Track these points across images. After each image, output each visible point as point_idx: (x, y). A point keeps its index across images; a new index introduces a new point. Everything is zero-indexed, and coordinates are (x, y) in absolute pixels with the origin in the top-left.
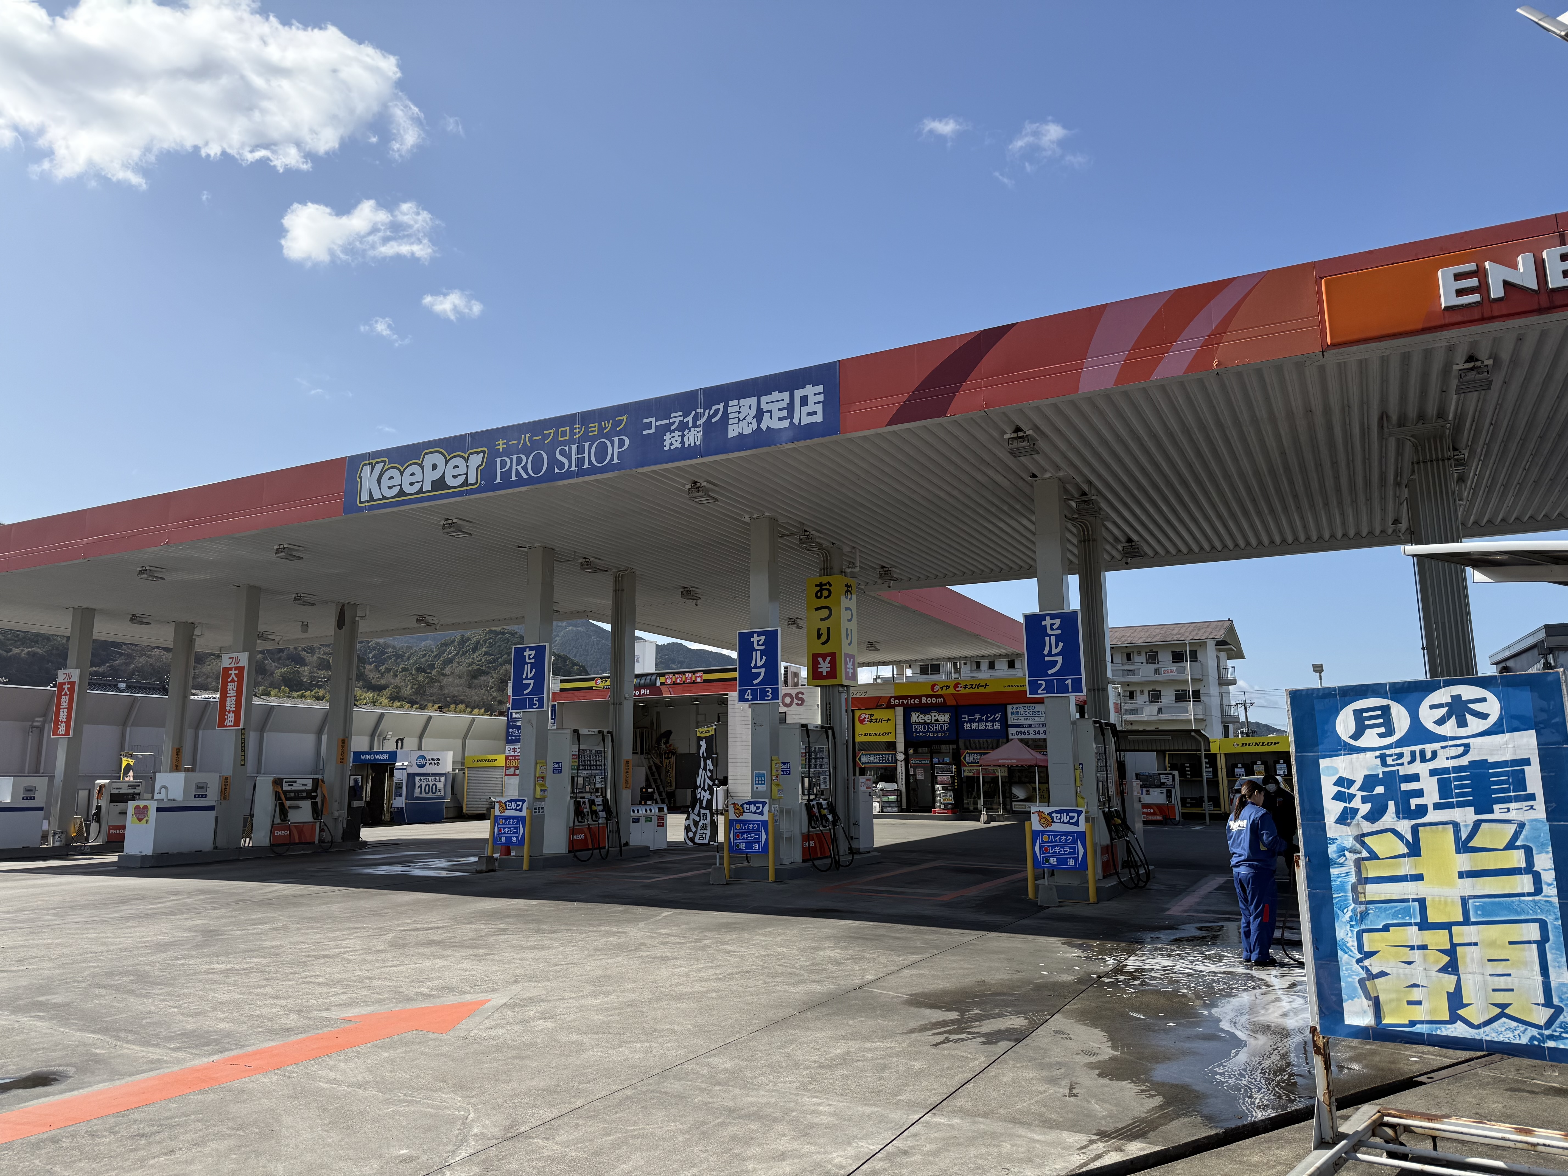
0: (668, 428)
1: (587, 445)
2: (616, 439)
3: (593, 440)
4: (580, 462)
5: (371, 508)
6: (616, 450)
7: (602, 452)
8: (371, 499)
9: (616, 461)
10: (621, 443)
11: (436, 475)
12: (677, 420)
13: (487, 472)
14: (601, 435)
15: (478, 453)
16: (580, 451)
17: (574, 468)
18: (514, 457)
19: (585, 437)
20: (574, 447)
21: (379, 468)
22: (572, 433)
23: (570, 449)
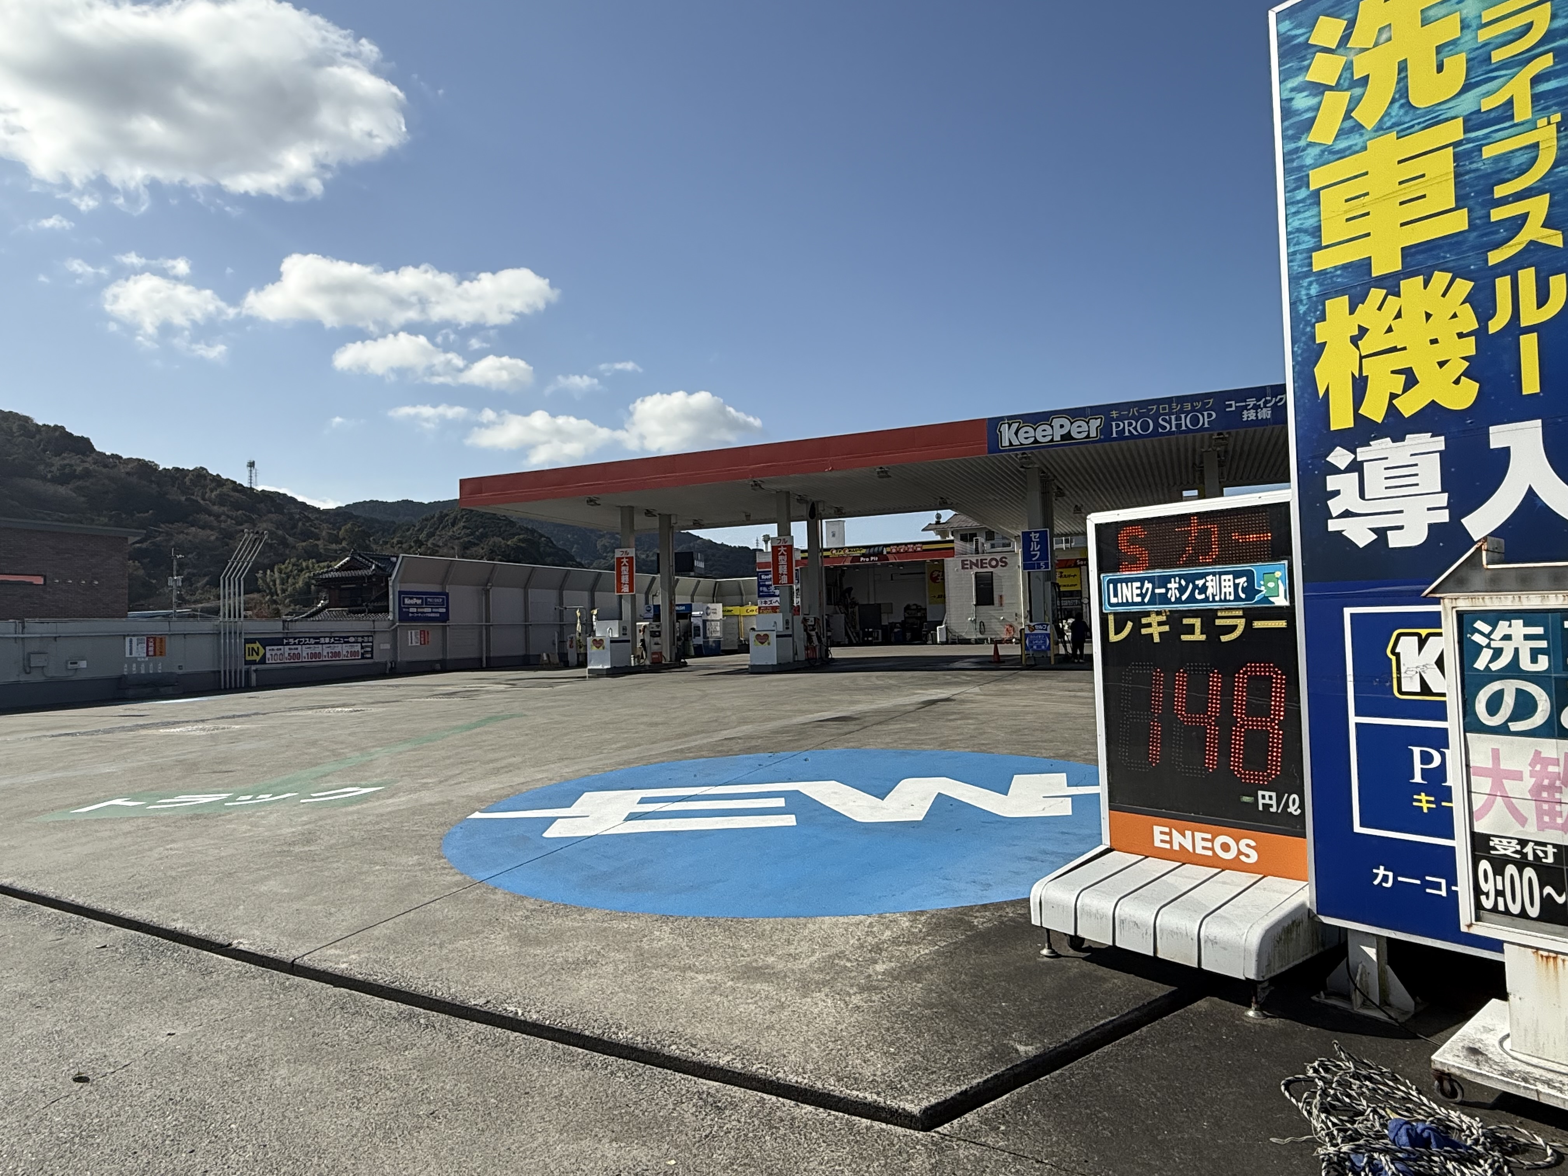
0: (1245, 408)
1: (1183, 416)
2: (1205, 413)
3: (1188, 413)
4: (1179, 426)
5: (1010, 450)
6: (1206, 420)
7: (1195, 421)
8: (1011, 444)
9: (1206, 425)
10: (1210, 416)
11: (1064, 431)
12: (1252, 404)
13: (1105, 430)
14: (1193, 409)
15: (1096, 419)
16: (1178, 419)
17: (1174, 429)
18: (1126, 422)
19: (1182, 411)
20: (1173, 417)
21: (1015, 426)
22: (1170, 408)
23: (1170, 418)
